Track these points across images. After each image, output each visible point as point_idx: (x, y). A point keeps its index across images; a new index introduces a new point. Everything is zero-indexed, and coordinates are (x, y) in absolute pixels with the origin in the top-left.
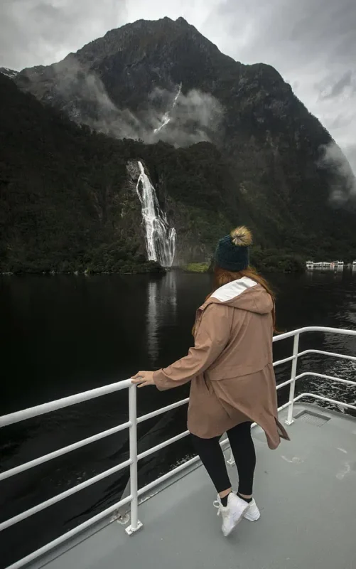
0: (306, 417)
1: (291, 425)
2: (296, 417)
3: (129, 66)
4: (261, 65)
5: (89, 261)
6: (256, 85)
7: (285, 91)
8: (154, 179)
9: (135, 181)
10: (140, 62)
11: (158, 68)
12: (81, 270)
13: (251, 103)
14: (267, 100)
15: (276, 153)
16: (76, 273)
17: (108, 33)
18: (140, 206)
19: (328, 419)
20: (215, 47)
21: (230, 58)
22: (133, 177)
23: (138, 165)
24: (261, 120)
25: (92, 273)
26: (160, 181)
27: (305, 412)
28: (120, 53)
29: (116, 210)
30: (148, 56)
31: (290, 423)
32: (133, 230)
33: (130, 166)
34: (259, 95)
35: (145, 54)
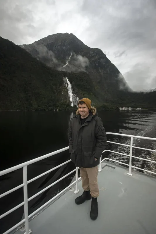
0: (107, 167)
1: (101, 172)
2: (103, 168)
3: (55, 46)
4: (97, 48)
5: (58, 107)
6: (95, 54)
7: (104, 56)
8: (71, 83)
9: (66, 83)
10: (59, 46)
11: (65, 48)
12: (56, 110)
13: (94, 59)
14: (99, 59)
15: (102, 74)
16: (54, 110)
17: (48, 36)
18: (68, 91)
19: (115, 168)
20: (82, 42)
21: (87, 46)
22: (65, 82)
23: (66, 79)
24: (97, 65)
25: (59, 110)
26: (73, 83)
27: (106, 165)
28: (52, 43)
29: (60, 92)
30: (61, 43)
31: (100, 171)
32: (66, 97)
33: (64, 79)
34: (96, 57)
35: (60, 43)
